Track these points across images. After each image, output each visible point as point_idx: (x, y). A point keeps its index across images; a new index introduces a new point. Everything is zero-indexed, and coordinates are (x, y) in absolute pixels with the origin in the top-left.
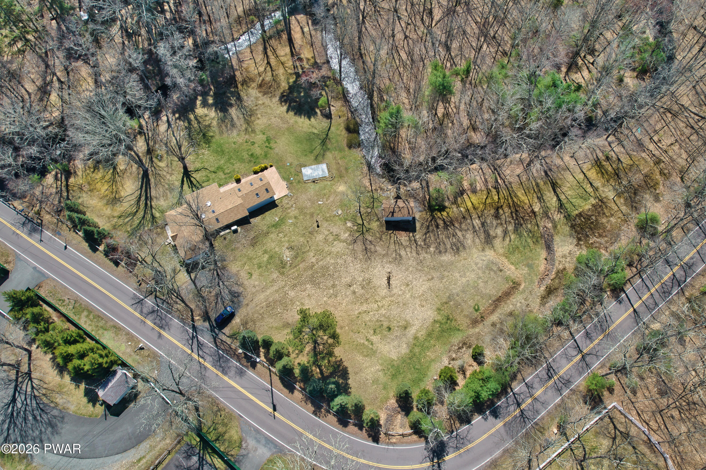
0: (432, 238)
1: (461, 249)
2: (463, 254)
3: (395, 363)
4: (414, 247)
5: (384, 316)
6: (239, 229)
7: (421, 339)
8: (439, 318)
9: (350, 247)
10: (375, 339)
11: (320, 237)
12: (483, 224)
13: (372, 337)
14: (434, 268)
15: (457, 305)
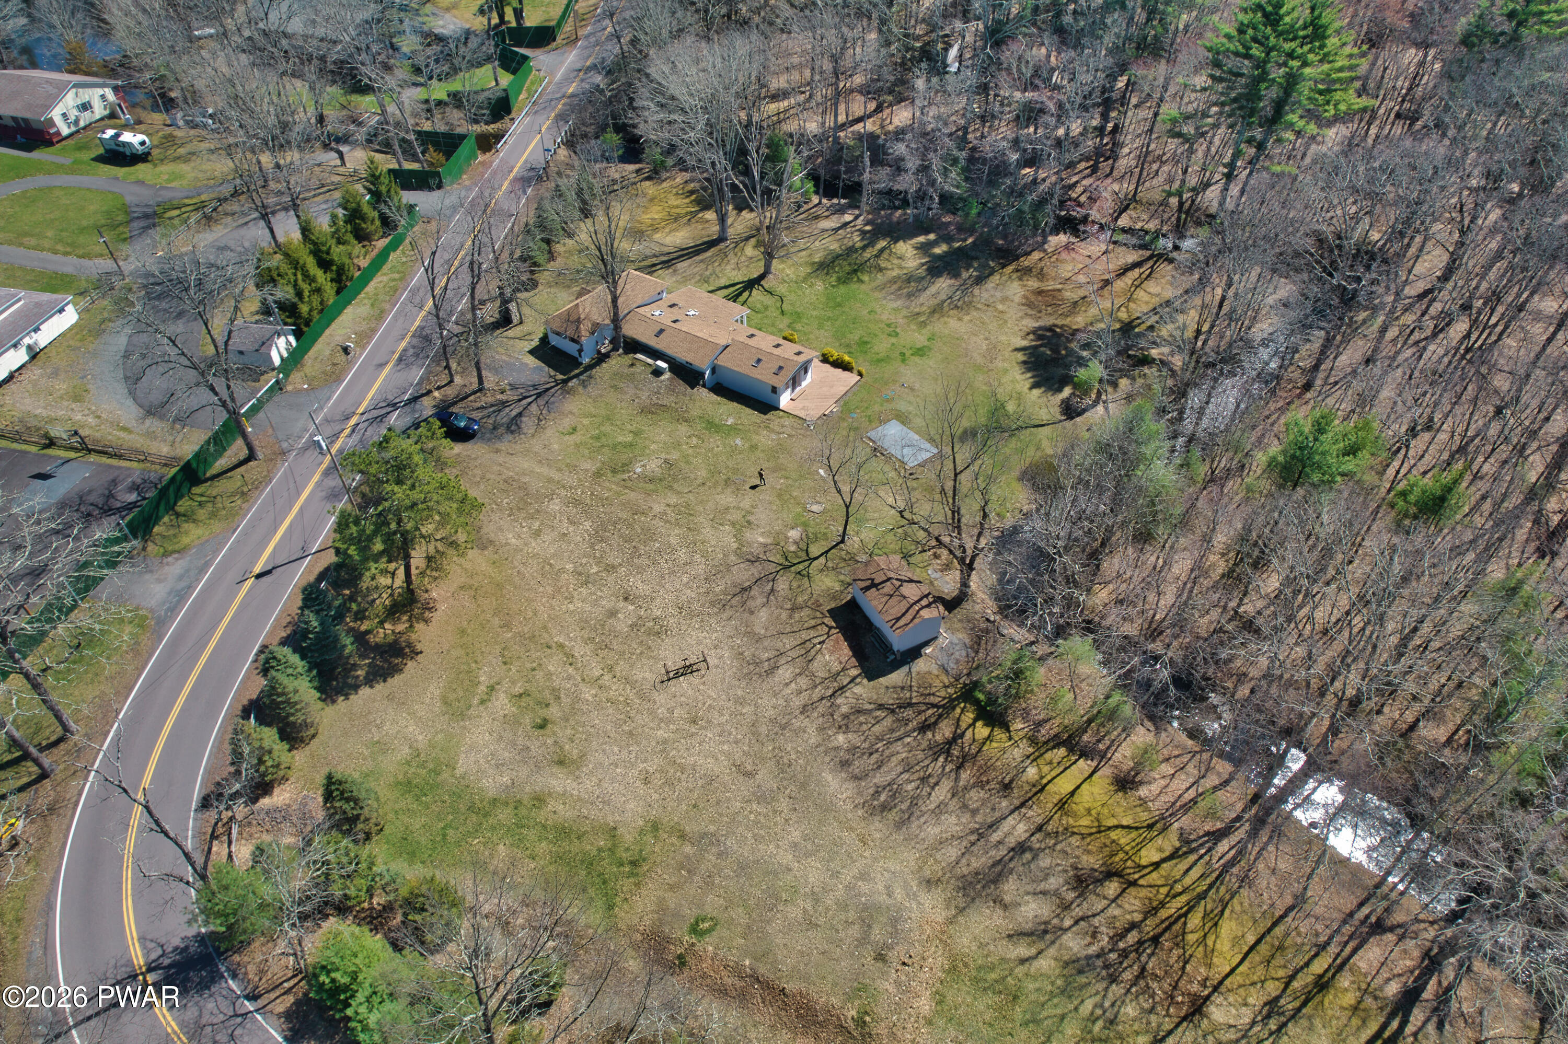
0: (877, 729)
1: (893, 815)
2: (877, 828)
3: (446, 775)
4: (818, 692)
5: (577, 699)
6: (667, 375)
7: (542, 816)
8: (627, 836)
9: (733, 558)
10: (502, 703)
11: (726, 499)
12: (1021, 848)
13: (502, 696)
14: (783, 767)
15: (689, 867)
